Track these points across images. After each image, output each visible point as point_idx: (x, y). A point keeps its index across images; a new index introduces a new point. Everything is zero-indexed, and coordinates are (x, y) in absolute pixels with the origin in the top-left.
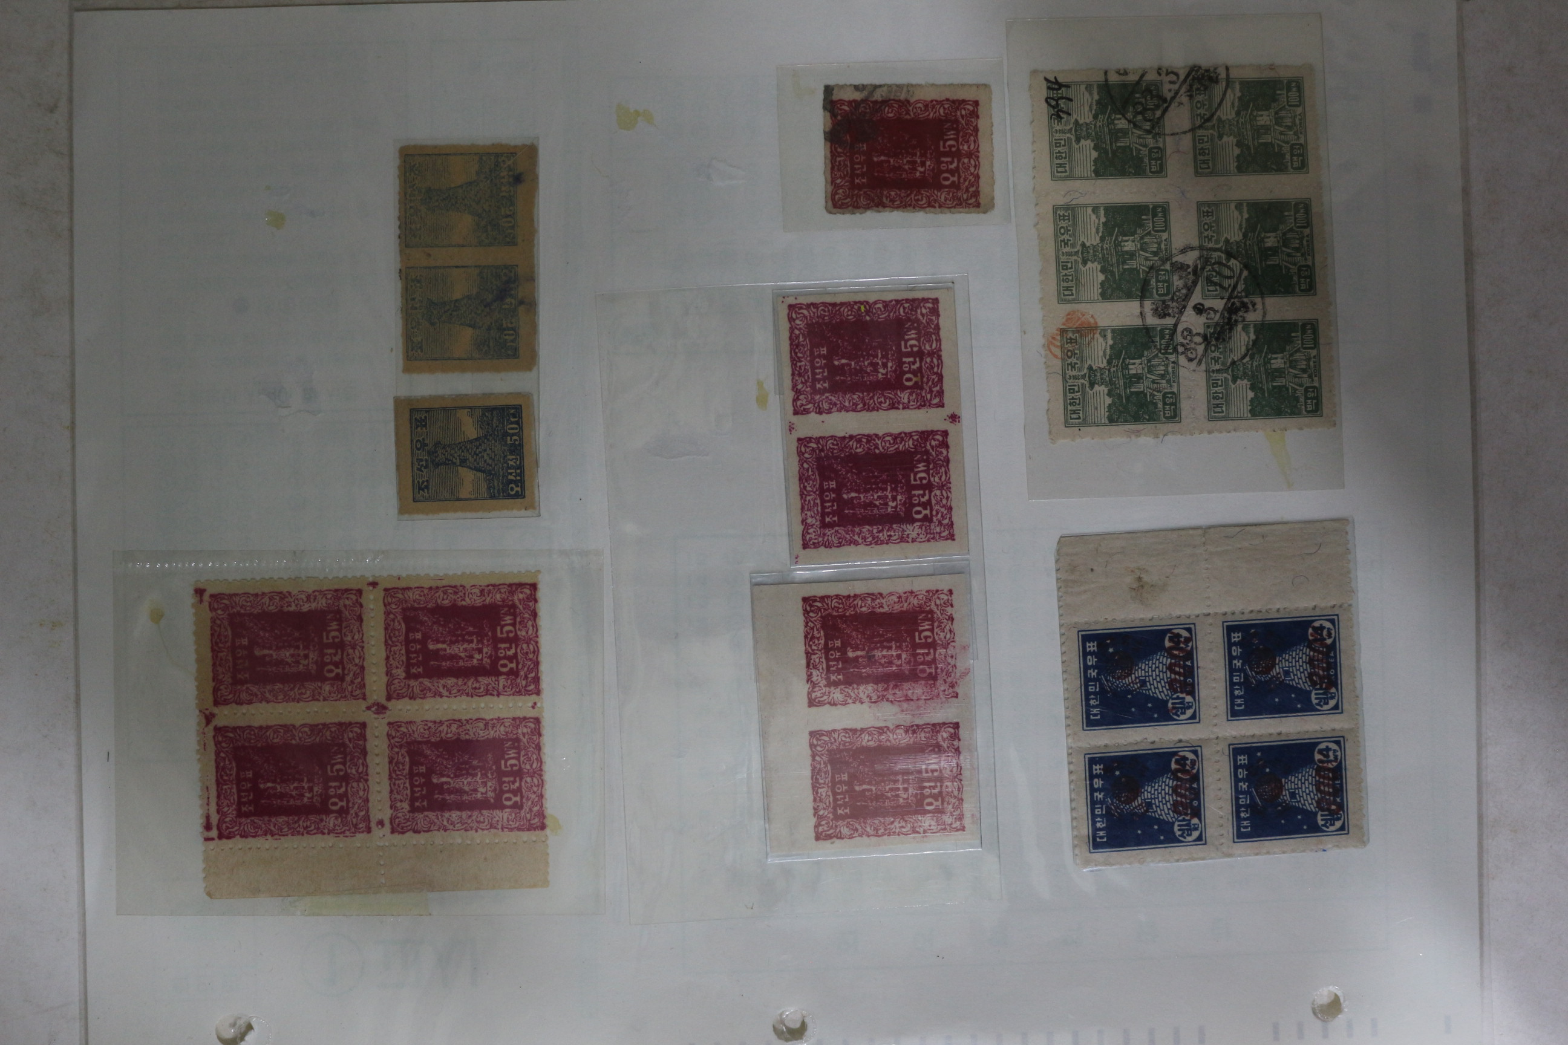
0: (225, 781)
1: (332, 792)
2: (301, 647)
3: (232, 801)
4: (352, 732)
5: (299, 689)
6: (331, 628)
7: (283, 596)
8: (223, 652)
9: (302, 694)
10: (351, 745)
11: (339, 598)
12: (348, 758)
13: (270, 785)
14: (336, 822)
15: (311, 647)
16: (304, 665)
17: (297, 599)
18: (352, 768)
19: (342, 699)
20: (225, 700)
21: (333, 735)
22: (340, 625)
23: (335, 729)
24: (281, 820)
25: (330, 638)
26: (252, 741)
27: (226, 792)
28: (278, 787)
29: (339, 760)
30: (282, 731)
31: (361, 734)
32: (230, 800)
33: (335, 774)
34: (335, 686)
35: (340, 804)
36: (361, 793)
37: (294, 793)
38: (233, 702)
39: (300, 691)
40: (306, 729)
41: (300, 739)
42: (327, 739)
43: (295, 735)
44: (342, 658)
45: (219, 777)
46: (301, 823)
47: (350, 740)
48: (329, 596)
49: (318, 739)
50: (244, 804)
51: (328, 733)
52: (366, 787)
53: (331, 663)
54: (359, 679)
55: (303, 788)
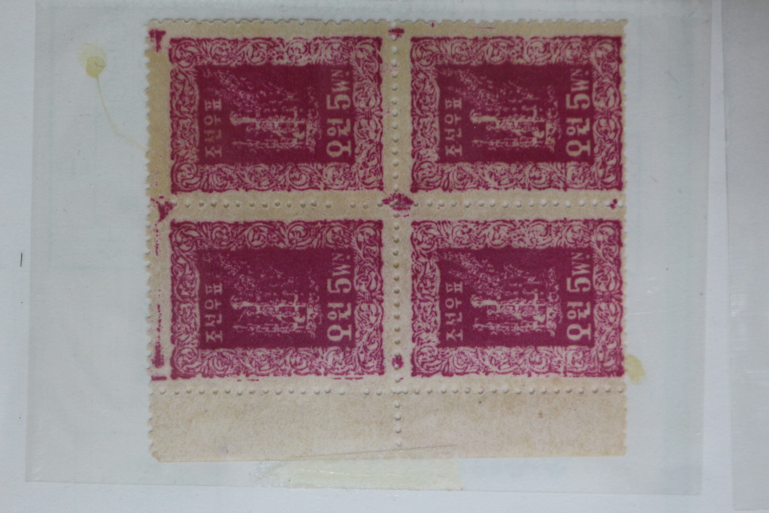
0: (183, 297)
1: (332, 316)
2: (296, 114)
3: (193, 326)
4: (362, 233)
5: (291, 172)
6: (338, 90)
7: (272, 44)
8: (186, 118)
9: (294, 179)
10: (361, 252)
11: (350, 49)
12: (356, 270)
13: (246, 304)
14: (337, 358)
15: (309, 115)
16: (299, 140)
17: (292, 49)
18: (361, 284)
19: (349, 188)
20: (188, 185)
21: (337, 237)
22: (350, 86)
23: (340, 228)
24: (259, 354)
25: (336, 103)
26: (224, 243)
27: (185, 312)
28: (258, 307)
29: (344, 272)
30: (266, 230)
31: (375, 236)
32: (189, 325)
33: (338, 291)
34: (341, 170)
35: (343, 333)
36: (373, 319)
37: (279, 317)
38: (199, 188)
39: (292, 176)
40: (300, 228)
41: (290, 241)
42: (327, 242)
43: (283, 236)
44: (352, 131)
45: (176, 292)
46: (288, 358)
47: (359, 244)
48: (336, 46)
49: (315, 243)
50: (210, 330)
51: (329, 235)
52: (380, 311)
53: (336, 138)
54: (375, 162)
55: (293, 310)
